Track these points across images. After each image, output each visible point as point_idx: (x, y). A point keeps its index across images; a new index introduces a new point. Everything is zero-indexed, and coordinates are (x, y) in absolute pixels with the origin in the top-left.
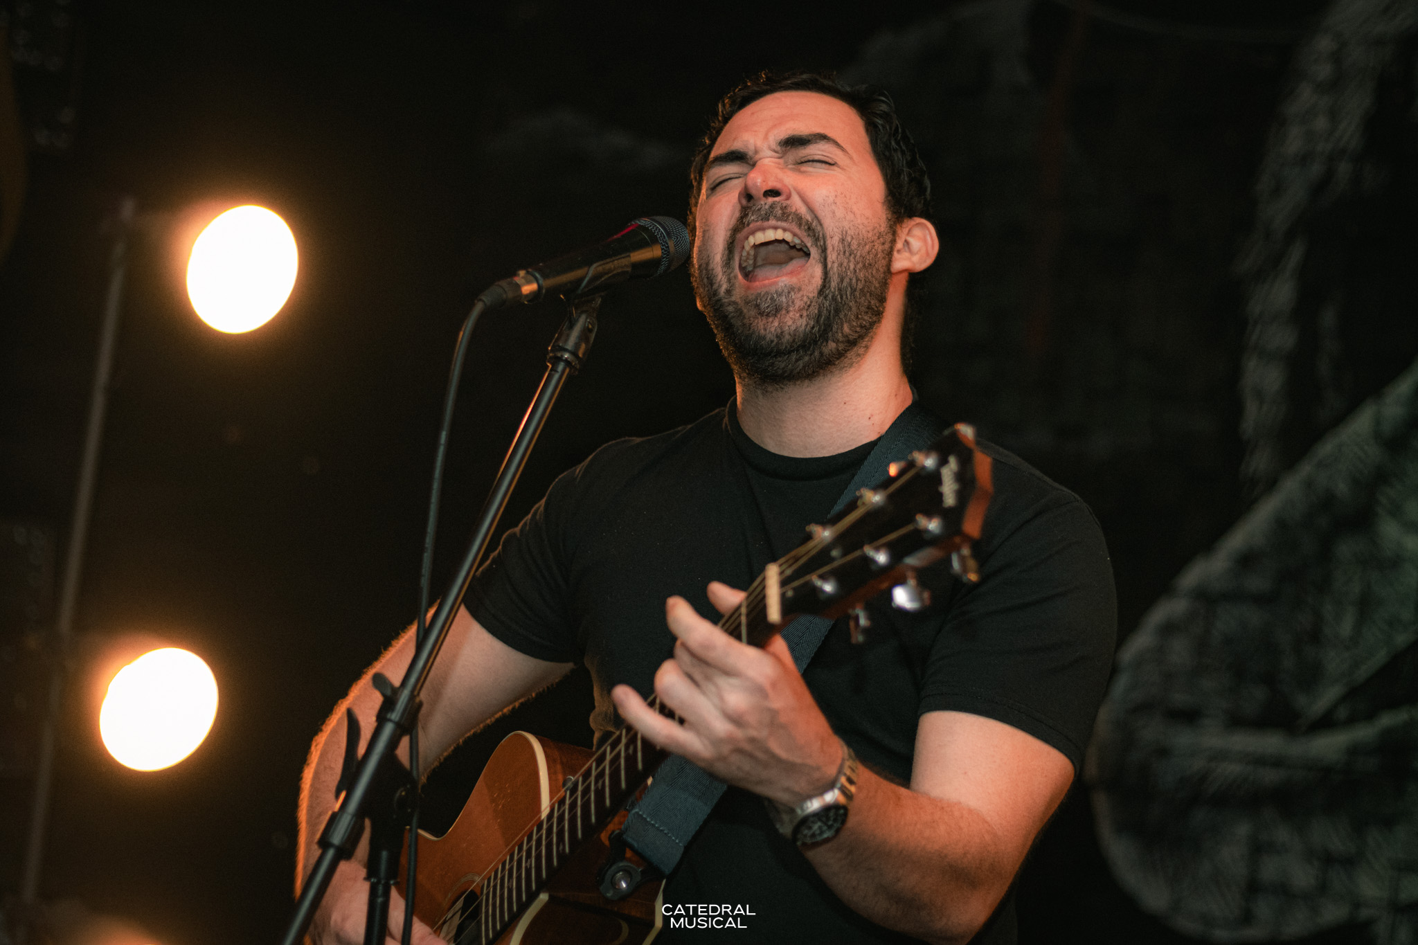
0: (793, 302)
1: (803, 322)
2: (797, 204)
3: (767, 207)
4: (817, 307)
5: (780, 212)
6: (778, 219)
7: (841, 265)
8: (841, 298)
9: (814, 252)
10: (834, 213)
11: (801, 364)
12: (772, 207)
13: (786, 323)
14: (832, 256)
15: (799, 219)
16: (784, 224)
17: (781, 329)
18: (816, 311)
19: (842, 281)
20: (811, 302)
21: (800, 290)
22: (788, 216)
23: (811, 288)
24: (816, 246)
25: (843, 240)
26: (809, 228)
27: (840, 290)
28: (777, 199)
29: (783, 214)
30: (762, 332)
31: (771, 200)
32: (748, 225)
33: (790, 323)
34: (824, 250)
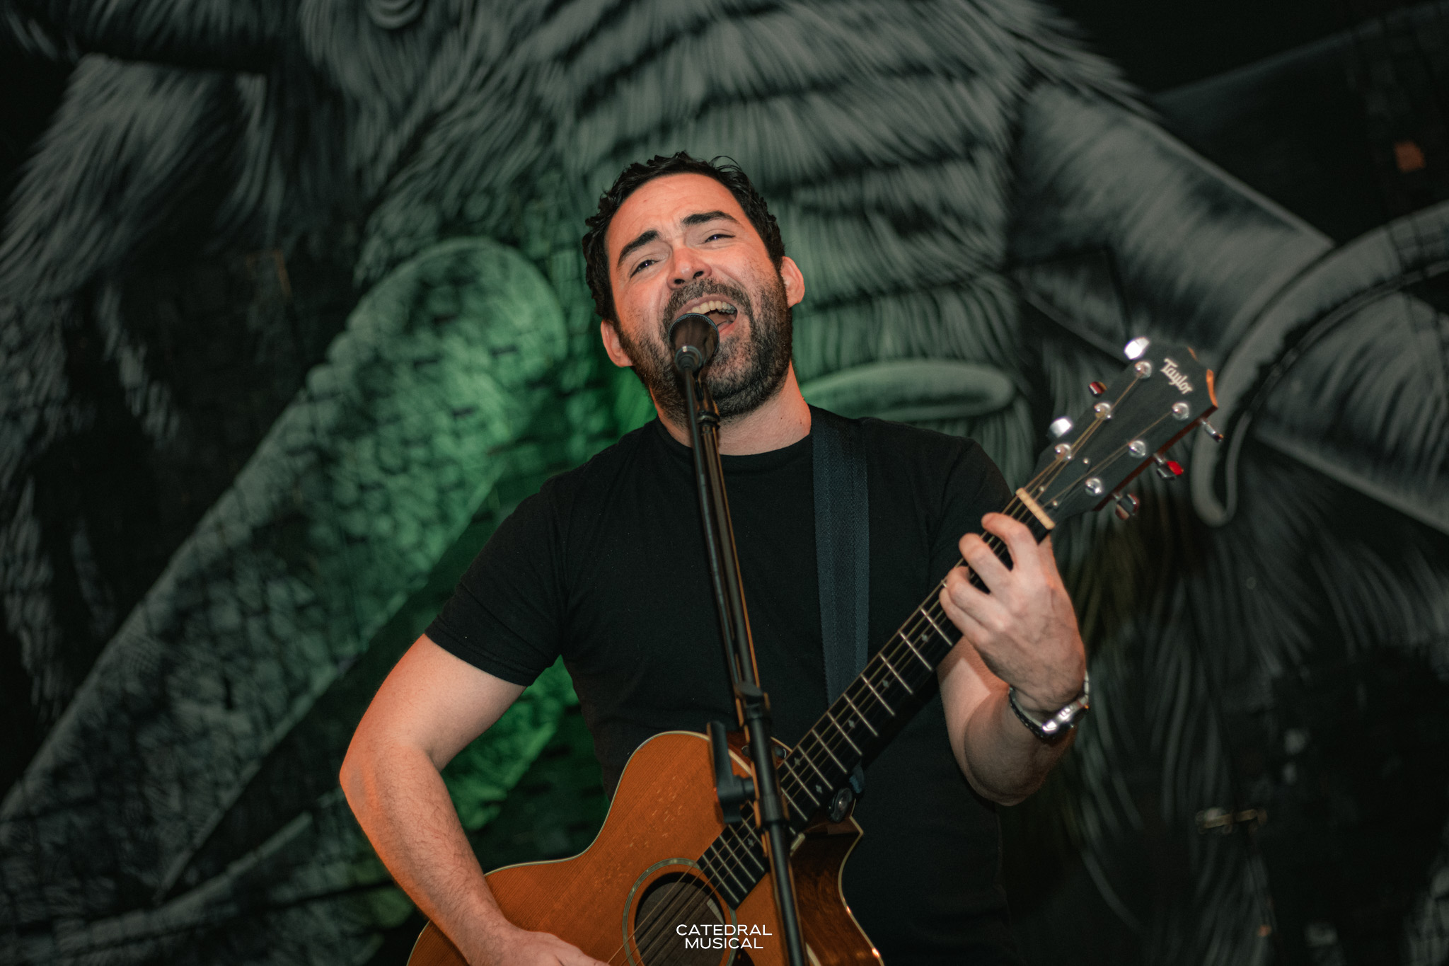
0: (736, 350)
1: (750, 364)
2: (720, 277)
3: (698, 285)
4: (756, 350)
5: (709, 286)
6: (709, 292)
7: (765, 316)
8: (771, 341)
9: (740, 309)
10: (753, 276)
11: (749, 398)
12: (702, 284)
13: (737, 368)
14: (757, 311)
15: (725, 289)
16: (715, 295)
17: (734, 373)
18: (756, 354)
19: (768, 328)
20: (749, 346)
21: (738, 339)
22: (716, 288)
23: (745, 336)
24: (742, 304)
25: (764, 296)
26: (733, 294)
27: (769, 335)
28: (702, 277)
29: (712, 287)
30: (719, 379)
31: (699, 279)
32: (685, 302)
33: (740, 367)
34: (748, 305)
